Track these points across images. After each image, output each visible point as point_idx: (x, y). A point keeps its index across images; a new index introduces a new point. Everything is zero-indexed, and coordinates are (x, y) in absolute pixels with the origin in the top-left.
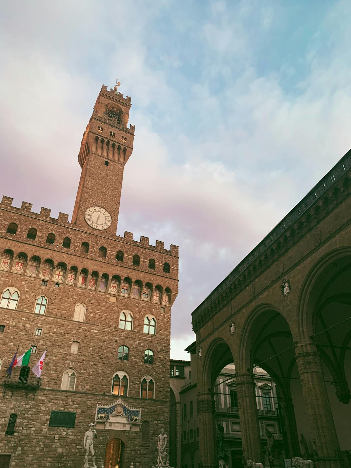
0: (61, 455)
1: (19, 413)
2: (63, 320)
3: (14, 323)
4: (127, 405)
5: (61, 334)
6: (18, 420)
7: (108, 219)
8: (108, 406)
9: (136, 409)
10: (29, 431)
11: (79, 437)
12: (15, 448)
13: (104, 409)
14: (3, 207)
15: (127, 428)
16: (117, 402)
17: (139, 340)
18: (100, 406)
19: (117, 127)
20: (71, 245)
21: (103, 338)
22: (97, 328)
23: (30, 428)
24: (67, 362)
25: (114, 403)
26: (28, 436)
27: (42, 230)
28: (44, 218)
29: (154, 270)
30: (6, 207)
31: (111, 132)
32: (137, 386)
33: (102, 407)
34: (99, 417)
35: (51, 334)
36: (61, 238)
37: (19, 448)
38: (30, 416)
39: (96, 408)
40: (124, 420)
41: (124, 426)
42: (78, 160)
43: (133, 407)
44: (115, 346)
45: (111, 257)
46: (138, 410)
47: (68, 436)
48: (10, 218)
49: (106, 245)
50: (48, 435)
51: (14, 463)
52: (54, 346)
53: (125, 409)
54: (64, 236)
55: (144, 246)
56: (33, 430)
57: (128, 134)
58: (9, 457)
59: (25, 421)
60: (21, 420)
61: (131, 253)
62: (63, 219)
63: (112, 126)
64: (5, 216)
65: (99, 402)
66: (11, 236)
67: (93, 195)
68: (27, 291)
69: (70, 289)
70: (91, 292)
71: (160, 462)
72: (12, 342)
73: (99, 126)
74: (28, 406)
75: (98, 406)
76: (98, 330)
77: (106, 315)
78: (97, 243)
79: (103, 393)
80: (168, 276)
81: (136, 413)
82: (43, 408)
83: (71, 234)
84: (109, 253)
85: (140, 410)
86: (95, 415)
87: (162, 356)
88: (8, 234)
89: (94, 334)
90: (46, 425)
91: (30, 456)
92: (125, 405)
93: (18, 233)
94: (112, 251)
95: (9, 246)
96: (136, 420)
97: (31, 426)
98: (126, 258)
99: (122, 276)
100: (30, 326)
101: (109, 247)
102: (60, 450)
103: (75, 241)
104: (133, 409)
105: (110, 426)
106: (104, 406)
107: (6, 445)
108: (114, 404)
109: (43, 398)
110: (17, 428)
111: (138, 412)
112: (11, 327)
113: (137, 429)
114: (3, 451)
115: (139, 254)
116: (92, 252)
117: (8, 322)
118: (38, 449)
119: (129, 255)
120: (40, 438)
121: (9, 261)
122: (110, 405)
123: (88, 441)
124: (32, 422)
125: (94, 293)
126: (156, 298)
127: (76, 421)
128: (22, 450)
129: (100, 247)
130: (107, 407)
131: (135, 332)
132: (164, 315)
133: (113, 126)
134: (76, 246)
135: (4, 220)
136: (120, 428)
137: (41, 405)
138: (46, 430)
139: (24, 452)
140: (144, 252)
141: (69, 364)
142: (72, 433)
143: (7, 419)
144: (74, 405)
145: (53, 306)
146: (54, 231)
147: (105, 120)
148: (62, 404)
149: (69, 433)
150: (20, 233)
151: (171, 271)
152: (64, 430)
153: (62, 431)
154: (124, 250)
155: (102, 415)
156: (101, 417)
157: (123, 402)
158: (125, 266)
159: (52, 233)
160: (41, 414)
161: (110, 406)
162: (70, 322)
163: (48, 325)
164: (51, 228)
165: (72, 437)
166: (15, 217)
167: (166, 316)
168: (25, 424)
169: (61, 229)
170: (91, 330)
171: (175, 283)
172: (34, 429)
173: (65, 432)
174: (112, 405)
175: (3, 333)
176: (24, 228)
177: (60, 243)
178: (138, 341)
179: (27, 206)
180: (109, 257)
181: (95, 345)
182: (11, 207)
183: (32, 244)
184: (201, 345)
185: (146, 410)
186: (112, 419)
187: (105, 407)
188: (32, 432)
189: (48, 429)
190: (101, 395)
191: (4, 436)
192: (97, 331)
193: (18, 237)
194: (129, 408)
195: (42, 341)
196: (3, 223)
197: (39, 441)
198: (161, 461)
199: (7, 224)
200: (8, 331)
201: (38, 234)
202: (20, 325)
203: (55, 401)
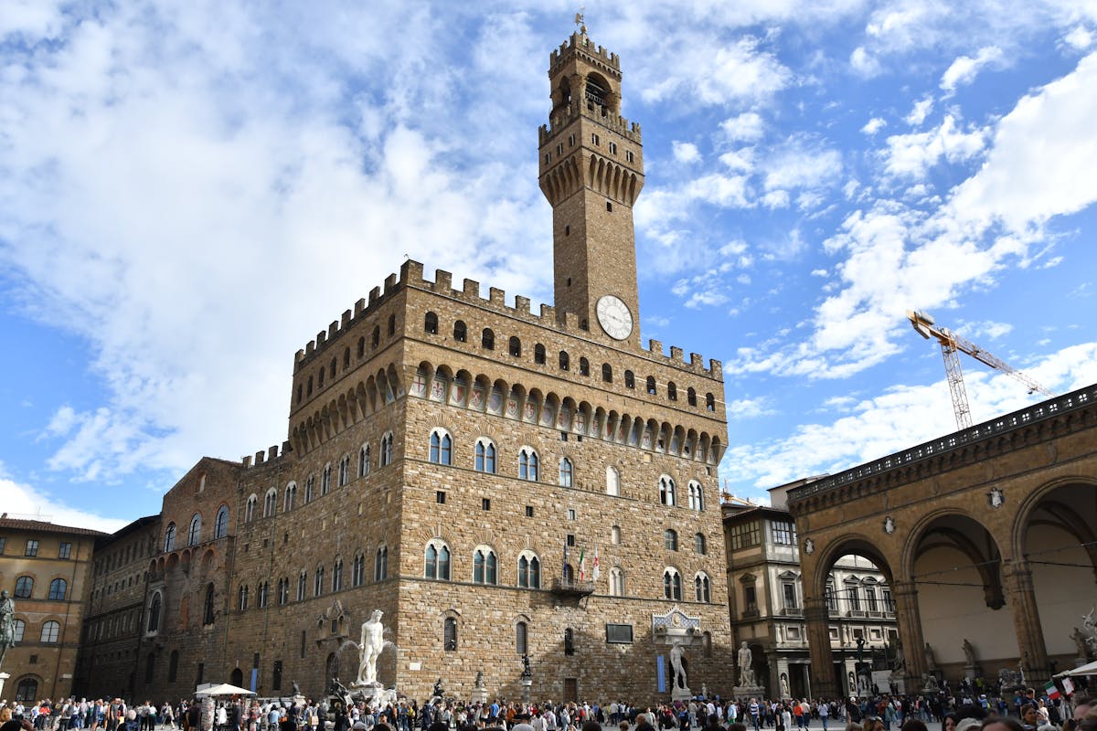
0: (625, 678)
1: (574, 628)
2: (596, 495)
3: (542, 503)
5: (597, 516)
6: (575, 637)
7: (627, 319)
8: (665, 614)
9: (694, 618)
10: (588, 650)
12: (578, 670)
13: (661, 619)
14: (496, 309)
16: (673, 609)
17: (686, 520)
18: (655, 616)
20: (590, 371)
22: (636, 505)
23: (588, 646)
24: (610, 556)
26: (588, 655)
27: (551, 346)
29: (696, 408)
30: (498, 308)
31: (610, 144)
32: (691, 586)
33: (658, 616)
34: (658, 630)
35: (587, 516)
36: (576, 358)
37: (583, 671)
38: (584, 630)
39: (651, 617)
40: (683, 632)
41: (684, 640)
43: (691, 615)
44: (660, 530)
45: (641, 389)
46: (696, 618)
48: (508, 328)
49: (631, 368)
50: (608, 654)
51: (580, 688)
52: (592, 534)
54: (579, 356)
56: (591, 648)
58: (575, 680)
59: (582, 637)
60: (578, 637)
61: (664, 379)
64: (502, 326)
65: (654, 610)
66: (516, 362)
68: (546, 452)
69: (597, 445)
70: (621, 448)
72: (546, 531)
73: (593, 132)
74: (581, 619)
75: (653, 615)
76: (638, 507)
77: (643, 483)
78: (620, 364)
79: (655, 598)
80: (713, 416)
82: (597, 621)
84: (637, 381)
85: (699, 618)
86: (651, 627)
87: (716, 542)
88: (513, 359)
89: (634, 515)
90: (603, 641)
91: (595, 679)
92: (683, 613)
93: (523, 354)
94: (640, 377)
95: (517, 380)
96: (697, 631)
98: (659, 389)
99: (659, 421)
100: (561, 506)
101: (635, 372)
102: (623, 671)
103: (594, 364)
104: (692, 617)
105: (670, 640)
106: (660, 615)
107: (569, 666)
108: (670, 612)
109: (594, 607)
110: (575, 647)
111: (697, 621)
112: (539, 509)
113: (699, 643)
114: (567, 675)
115: (674, 379)
116: (617, 381)
117: (535, 501)
118: (601, 671)
119: (663, 384)
120: (600, 657)
121: (516, 402)
124: (589, 639)
125: (626, 449)
126: (698, 452)
127: (634, 636)
128: (586, 672)
129: (624, 371)
130: (664, 616)
131: (681, 508)
132: (711, 480)
133: (610, 129)
134: (596, 373)
135: (503, 334)
137: (594, 616)
139: (588, 676)
140: (679, 376)
141: (614, 560)
142: (631, 651)
143: (563, 636)
144: (628, 616)
145: (581, 473)
146: (566, 346)
148: (615, 615)
149: (629, 651)
150: (526, 355)
151: (716, 408)
152: (623, 647)
153: (621, 648)
154: (655, 374)
155: (660, 627)
156: (660, 629)
157: (680, 609)
158: (660, 404)
159: (563, 352)
160: (596, 629)
162: (604, 497)
163: (581, 503)
164: (561, 341)
165: (633, 655)
166: (514, 326)
167: (713, 481)
168: (582, 641)
170: (631, 509)
171: (723, 427)
173: (625, 649)
174: (668, 614)
175: (533, 519)
176: (529, 345)
177: (577, 369)
178: (685, 522)
179: (522, 303)
180: (638, 388)
181: (638, 530)
182: (505, 307)
183: (543, 373)
185: (705, 618)
186: (671, 632)
188: (591, 651)
189: (606, 646)
190: (654, 600)
191: (564, 656)
192: (636, 510)
193: (524, 361)
194: (687, 616)
195: (579, 528)
196: (502, 337)
197: (600, 661)
199: (507, 339)
200: (538, 515)
201: (548, 354)
202: (549, 505)
203: (608, 611)
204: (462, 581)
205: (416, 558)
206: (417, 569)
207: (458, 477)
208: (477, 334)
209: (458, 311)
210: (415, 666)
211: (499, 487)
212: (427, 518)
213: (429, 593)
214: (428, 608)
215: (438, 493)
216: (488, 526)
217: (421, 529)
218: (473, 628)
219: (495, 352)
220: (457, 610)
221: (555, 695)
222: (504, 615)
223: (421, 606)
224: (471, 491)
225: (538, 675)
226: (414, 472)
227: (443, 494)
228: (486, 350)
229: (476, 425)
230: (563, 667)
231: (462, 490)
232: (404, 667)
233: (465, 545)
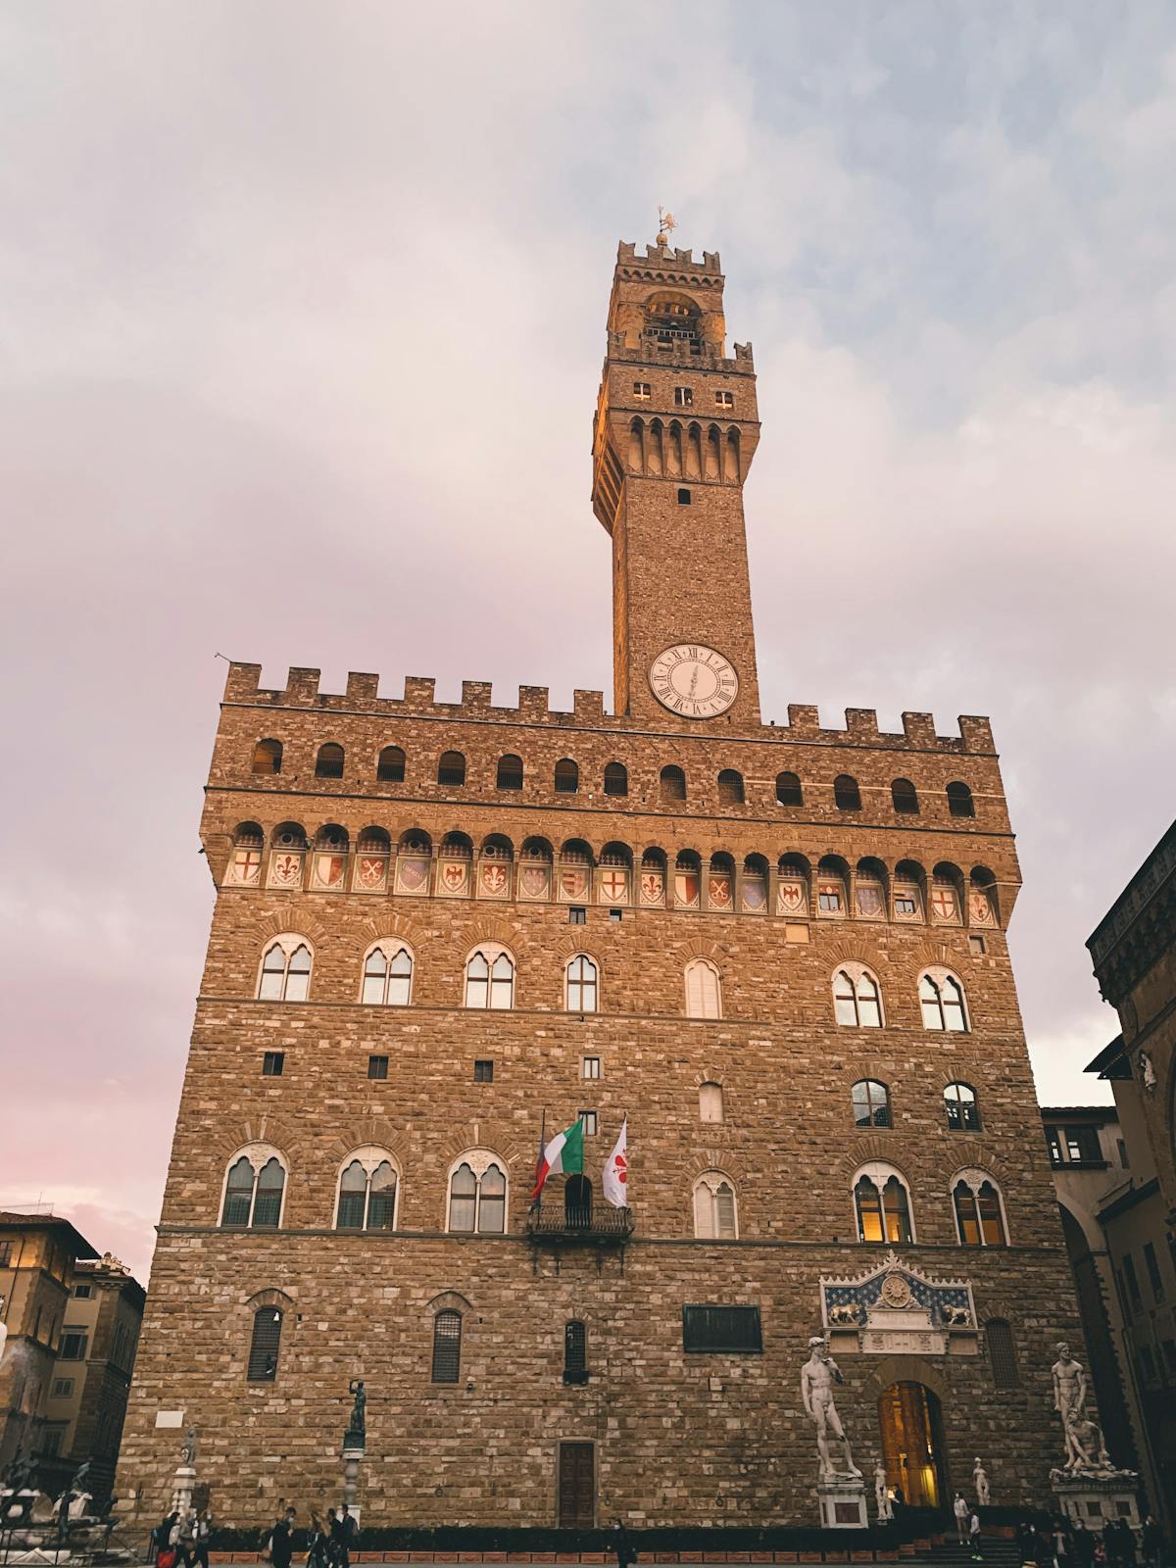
0: (740, 1441)
1: (590, 1318)
2: (657, 1022)
3: (517, 1051)
4: (919, 1273)
5: (658, 1064)
6: (591, 1339)
7: (726, 678)
8: (857, 1278)
9: (952, 1284)
10: (629, 1371)
11: (785, 1383)
12: (599, 1420)
13: (847, 1290)
14: (414, 711)
15: (937, 1346)
16: (882, 1264)
17: (914, 1057)
18: (830, 1282)
19: (694, 368)
20: (630, 785)
21: (792, 1061)
22: (767, 1034)
23: (630, 1360)
24: (698, 1150)
25: (876, 1268)
26: (629, 1384)
27: (535, 755)
28: (534, 717)
29: (916, 816)
30: (421, 708)
31: (678, 390)
32: (938, 1207)
33: (838, 1282)
34: (836, 1317)
35: (630, 1069)
36: (594, 767)
37: (612, 1423)
38: (621, 1324)
39: (818, 1287)
40: (920, 1322)
41: (925, 1341)
42: (595, 511)
43: (941, 1277)
44: (839, 1083)
45: (760, 800)
46: (960, 1284)
47: (749, 1381)
48: (437, 738)
49: (735, 764)
50: (689, 1380)
51: (606, 1468)
52: (645, 1104)
53: (916, 1287)
54: (603, 762)
55: (863, 742)
56: (640, 1366)
57: (732, 379)
58: (588, 1448)
59: (611, 1340)
60: (600, 1339)
61: (822, 773)
62: (590, 708)
63: (677, 369)
64: (425, 738)
65: (824, 1270)
66: (452, 793)
67: (664, 612)
68: (532, 949)
69: (657, 922)
70: (722, 922)
71: (1077, 1455)
72: (523, 1108)
73: (636, 380)
74: (609, 1297)
75: (822, 1280)
76: (773, 1038)
77: (786, 987)
78: (705, 761)
79: (829, 1240)
80: (971, 826)
81: (959, 1297)
82: (656, 1299)
83: (623, 749)
84: (752, 785)
85: (969, 1284)
86: (820, 1311)
87: (1009, 1100)
88: (445, 789)
89: (762, 1054)
90: (674, 1348)
91: (648, 1443)
92: (914, 1273)
93: (470, 778)
94: (759, 778)
95: (454, 823)
96: (961, 1318)
97: (628, 1355)
98: (811, 793)
99: (811, 853)
100: (565, 1053)
101: (746, 769)
102: (733, 1424)
103: (640, 770)
104: (944, 1284)
105: (878, 1341)
106: (842, 1279)
107: (571, 1413)
108: (875, 1273)
109: (649, 1268)
110: (593, 1363)
111: (960, 1291)
112: (509, 1063)
113: (971, 1349)
114: (567, 1433)
115: (852, 771)
116: (698, 793)
117: (498, 1048)
118: (667, 1422)
119: (820, 782)
120: (666, 1388)
121: (463, 867)
122: (863, 1275)
123: (815, 1392)
124: (633, 1343)
125: (734, 923)
126: (944, 908)
127: (766, 1333)
128: (622, 1426)
129: (718, 772)
130: (854, 1283)
131: (897, 1029)
132: (985, 962)
133: (679, 367)
134: (645, 786)
135: (425, 750)
136: (912, 1347)
137: (648, 1289)
138: (680, 1363)
139: (628, 1435)
140: (867, 760)
141: (703, 1158)
142: (758, 1371)
143: (560, 1338)
144: (748, 1284)
145: (617, 982)
146: (571, 750)
147: (650, 356)
148: (708, 1283)
149: (751, 1371)
150: (477, 779)
151: (977, 808)
152: (732, 1362)
153: (728, 1364)
154: (798, 766)
155: (844, 1310)
156: (842, 1316)
157: (905, 1263)
158: (813, 820)
159: (566, 760)
160: (652, 1318)
161: (862, 1280)
162: (679, 1023)
163: (616, 1042)
164: (561, 743)
165: (761, 1382)
166: (452, 734)
167: (992, 963)
168: (612, 1348)
169: (589, 739)
170: (751, 1042)
171: (1003, 845)
172: (643, 1362)
173: (738, 1366)
174: (868, 1277)
175: (493, 1084)
176: (484, 761)
177: (597, 785)
178: (912, 1060)
179: (477, 692)
180: (755, 799)
181: (773, 1087)
182: (433, 705)
183: (515, 803)
184: (1147, 1045)
185: (991, 1284)
186: (877, 1321)
187: (846, 1282)
188: (639, 1372)
189: (684, 1361)
190: (827, 1245)
191: (560, 1387)
192: (768, 1043)
193: (473, 789)
194: (929, 1282)
195: (609, 1094)
196: (422, 757)
197: (663, 1401)
198: (1079, 1449)
199: (434, 758)
200: (506, 1076)
201: (528, 769)
202: (535, 1052)
203: (687, 1276)
204: (306, 1227)
205: (203, 1187)
206: (200, 1209)
207: (316, 1020)
208: (367, 761)
209: (328, 728)
210: (170, 1419)
211: (414, 1029)
212: (235, 1107)
213: (223, 1257)
214: (216, 1289)
215: (268, 1055)
216: (378, 1109)
217: (219, 1128)
218: (323, 1326)
219: (406, 784)
220: (285, 1290)
221: (530, 1484)
222: (405, 1293)
223: (202, 1287)
224: (346, 1044)
225: (485, 1432)
226: (217, 1022)
227: (280, 1057)
228: (384, 784)
229: (366, 921)
230: (556, 1413)
231: (324, 1044)
232: (142, 1422)
233: (320, 1154)
